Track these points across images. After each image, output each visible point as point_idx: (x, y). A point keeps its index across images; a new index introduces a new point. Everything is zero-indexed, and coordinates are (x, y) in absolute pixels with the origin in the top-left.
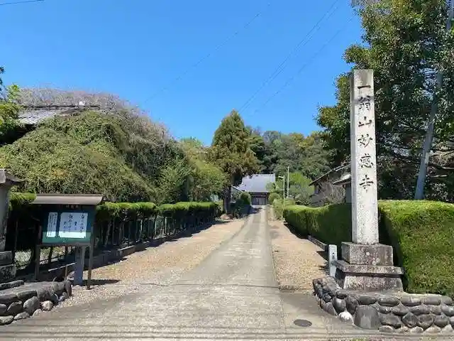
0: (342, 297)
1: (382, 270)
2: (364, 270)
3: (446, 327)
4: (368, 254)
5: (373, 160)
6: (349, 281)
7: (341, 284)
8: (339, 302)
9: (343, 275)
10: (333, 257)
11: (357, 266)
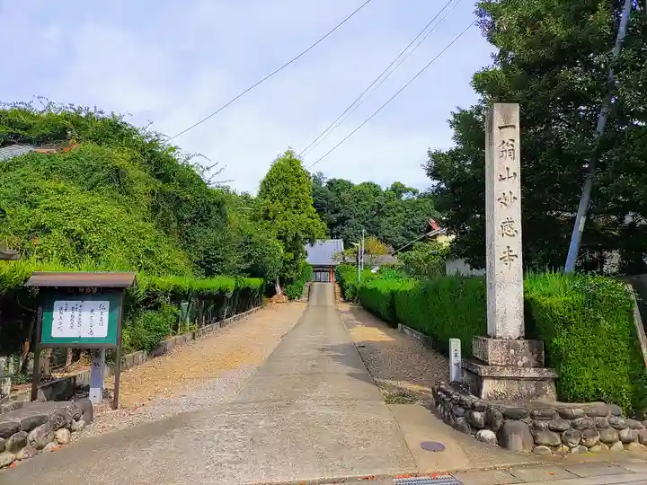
0: (481, 409)
1: (532, 373)
2: (507, 373)
3: (615, 444)
4: (512, 351)
5: (518, 226)
6: (488, 387)
7: (478, 393)
8: (478, 415)
9: (479, 380)
10: (456, 356)
11: (498, 368)
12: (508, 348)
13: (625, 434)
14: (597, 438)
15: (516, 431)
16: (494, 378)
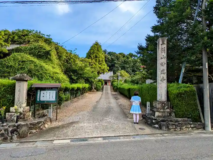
0: (155, 119)
1: (168, 110)
2: (162, 110)
4: (163, 105)
5: (166, 71)
6: (157, 114)
7: (154, 116)
8: (154, 121)
9: (154, 112)
10: (148, 106)
11: (160, 109)
12: (162, 104)
13: (192, 126)
14: (185, 127)
15: (164, 125)
16: (158, 112)
